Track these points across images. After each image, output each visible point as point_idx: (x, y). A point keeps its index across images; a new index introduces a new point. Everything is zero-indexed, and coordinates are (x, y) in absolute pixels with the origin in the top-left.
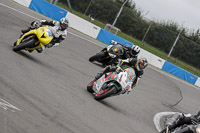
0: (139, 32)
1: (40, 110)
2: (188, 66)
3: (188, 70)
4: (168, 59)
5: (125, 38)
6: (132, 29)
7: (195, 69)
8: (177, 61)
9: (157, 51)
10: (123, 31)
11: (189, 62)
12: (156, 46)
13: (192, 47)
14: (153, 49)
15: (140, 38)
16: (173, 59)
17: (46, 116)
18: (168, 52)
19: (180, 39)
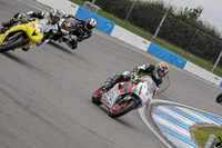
0: (121, 10)
1: (12, 98)
2: (177, 48)
3: (176, 52)
4: (154, 41)
5: (106, 17)
6: (114, 7)
7: (184, 52)
8: (163, 42)
9: (141, 31)
10: (103, 9)
11: (177, 44)
12: (141, 26)
13: (180, 26)
14: (137, 29)
16: (160, 40)
17: (19, 104)
18: (153, 33)
19: (167, 18)
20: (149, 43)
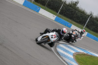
0: (43, 2)
2: (67, 19)
3: (67, 21)
4: (58, 16)
5: (37, 5)
7: (71, 21)
8: (62, 16)
9: (52, 11)
11: (68, 17)
12: (52, 9)
14: (50, 10)
15: (44, 5)
16: (60, 15)
18: (58, 12)
19: (64, 6)
20: (56, 16)
